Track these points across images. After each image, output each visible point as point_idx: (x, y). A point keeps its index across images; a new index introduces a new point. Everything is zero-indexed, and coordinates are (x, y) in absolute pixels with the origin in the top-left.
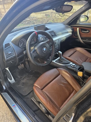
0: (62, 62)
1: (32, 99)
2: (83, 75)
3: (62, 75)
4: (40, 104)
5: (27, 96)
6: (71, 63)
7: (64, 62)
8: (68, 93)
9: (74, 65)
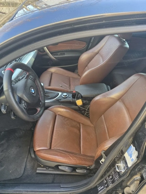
0: (48, 96)
1: (37, 171)
2: (82, 102)
3: (59, 115)
4: (60, 167)
5: (24, 175)
6: (60, 93)
7: (51, 95)
8: (78, 132)
9: (65, 94)
